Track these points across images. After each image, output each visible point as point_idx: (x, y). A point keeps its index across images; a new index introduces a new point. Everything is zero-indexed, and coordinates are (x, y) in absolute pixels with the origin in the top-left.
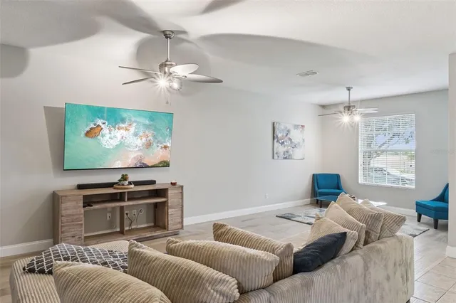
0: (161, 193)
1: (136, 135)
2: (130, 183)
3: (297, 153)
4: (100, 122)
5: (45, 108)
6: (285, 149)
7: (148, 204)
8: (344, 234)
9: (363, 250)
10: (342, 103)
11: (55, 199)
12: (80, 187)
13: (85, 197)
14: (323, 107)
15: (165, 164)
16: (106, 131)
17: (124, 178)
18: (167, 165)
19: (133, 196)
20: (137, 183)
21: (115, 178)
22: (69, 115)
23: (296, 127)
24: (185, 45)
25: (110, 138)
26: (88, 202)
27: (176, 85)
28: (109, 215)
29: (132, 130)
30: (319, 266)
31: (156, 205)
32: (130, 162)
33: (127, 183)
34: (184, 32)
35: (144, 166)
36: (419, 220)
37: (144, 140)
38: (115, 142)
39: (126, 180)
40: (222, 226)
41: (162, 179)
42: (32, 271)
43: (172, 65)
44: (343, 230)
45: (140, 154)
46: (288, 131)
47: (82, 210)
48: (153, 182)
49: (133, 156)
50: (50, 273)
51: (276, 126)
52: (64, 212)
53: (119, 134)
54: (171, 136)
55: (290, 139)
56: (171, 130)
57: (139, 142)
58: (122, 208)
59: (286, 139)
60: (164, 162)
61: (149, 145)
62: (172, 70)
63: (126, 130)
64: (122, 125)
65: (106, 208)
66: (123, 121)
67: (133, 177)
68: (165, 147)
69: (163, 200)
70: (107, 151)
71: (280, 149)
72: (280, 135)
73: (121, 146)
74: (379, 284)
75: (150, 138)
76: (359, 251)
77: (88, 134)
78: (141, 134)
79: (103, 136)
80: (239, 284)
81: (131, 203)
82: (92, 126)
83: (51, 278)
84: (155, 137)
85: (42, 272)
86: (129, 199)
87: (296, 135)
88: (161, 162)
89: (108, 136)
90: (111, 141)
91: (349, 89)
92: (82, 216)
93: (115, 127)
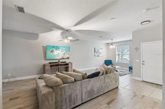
0: (67, 64)
2: (60, 62)
3: (101, 55)
4: (54, 49)
5: (42, 46)
6: (98, 54)
7: (65, 67)
8: (100, 72)
9: (105, 75)
10: (110, 43)
11: (44, 66)
12: (50, 63)
13: (50, 65)
14: (108, 44)
15: (68, 58)
16: (55, 51)
17: (59, 61)
18: (69, 58)
19: (61, 65)
20: (62, 62)
21: (57, 61)
22: (47, 48)
23: (100, 49)
24: (71, 32)
25: (56, 52)
26: (51, 66)
27: (69, 41)
28: (56, 69)
29: (61, 50)
30: (93, 78)
31: (66, 67)
32: (60, 58)
34: (71, 30)
35: (63, 59)
36: (130, 71)
37: (63, 53)
38: (57, 53)
40: (75, 70)
41: (67, 61)
42: (39, 79)
43: (68, 37)
44: (100, 71)
45: (62, 56)
46: (98, 50)
47: (50, 68)
48: (66, 62)
50: (43, 79)
51: (95, 49)
52: (46, 68)
53: (58, 51)
54: (70, 52)
55: (99, 52)
56: (70, 50)
58: (59, 68)
59: (98, 52)
61: (64, 54)
62: (68, 38)
63: (59, 50)
65: (55, 68)
66: (59, 49)
67: (61, 61)
68: (68, 54)
69: (68, 66)
70: (55, 56)
71: (96, 54)
72: (96, 51)
73: (58, 54)
74: (108, 82)
75: (65, 52)
76: (104, 75)
77: (51, 52)
78: (63, 51)
79: (54, 52)
80: (75, 79)
81: (61, 67)
82: (52, 50)
83: (43, 80)
84: (66, 52)
85: (41, 79)
86: (60, 66)
87: (100, 51)
91: (112, 40)
92: (50, 69)
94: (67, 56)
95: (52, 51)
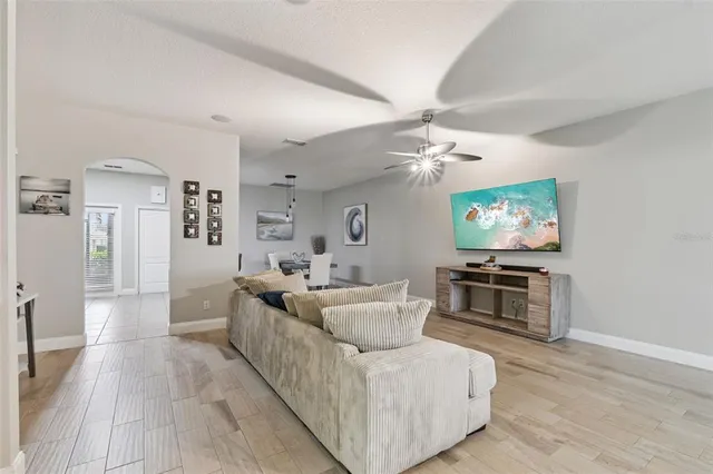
1: (510, 213)
2: (496, 266)
4: (475, 205)
12: (468, 264)
15: (555, 248)
16: (481, 213)
18: (559, 249)
22: (453, 205)
25: (488, 218)
29: (505, 207)
33: (492, 264)
35: (526, 250)
37: (520, 217)
38: (490, 223)
39: (493, 261)
45: (517, 234)
49: (510, 236)
53: (496, 211)
54: (556, 209)
57: (516, 221)
60: (553, 244)
61: (527, 223)
63: (499, 209)
64: (494, 205)
66: (495, 200)
68: (551, 224)
70: (485, 233)
73: (496, 226)
75: (527, 214)
77: (468, 218)
78: (516, 211)
79: (480, 218)
82: (470, 210)
84: (533, 213)
88: (548, 245)
89: (483, 217)
90: (487, 223)
93: (487, 208)
94: (542, 234)
95: (472, 216)
